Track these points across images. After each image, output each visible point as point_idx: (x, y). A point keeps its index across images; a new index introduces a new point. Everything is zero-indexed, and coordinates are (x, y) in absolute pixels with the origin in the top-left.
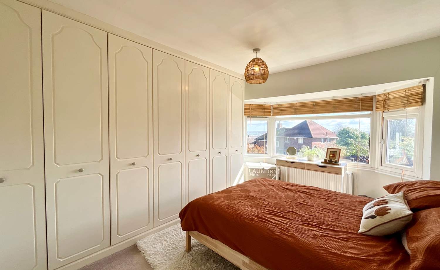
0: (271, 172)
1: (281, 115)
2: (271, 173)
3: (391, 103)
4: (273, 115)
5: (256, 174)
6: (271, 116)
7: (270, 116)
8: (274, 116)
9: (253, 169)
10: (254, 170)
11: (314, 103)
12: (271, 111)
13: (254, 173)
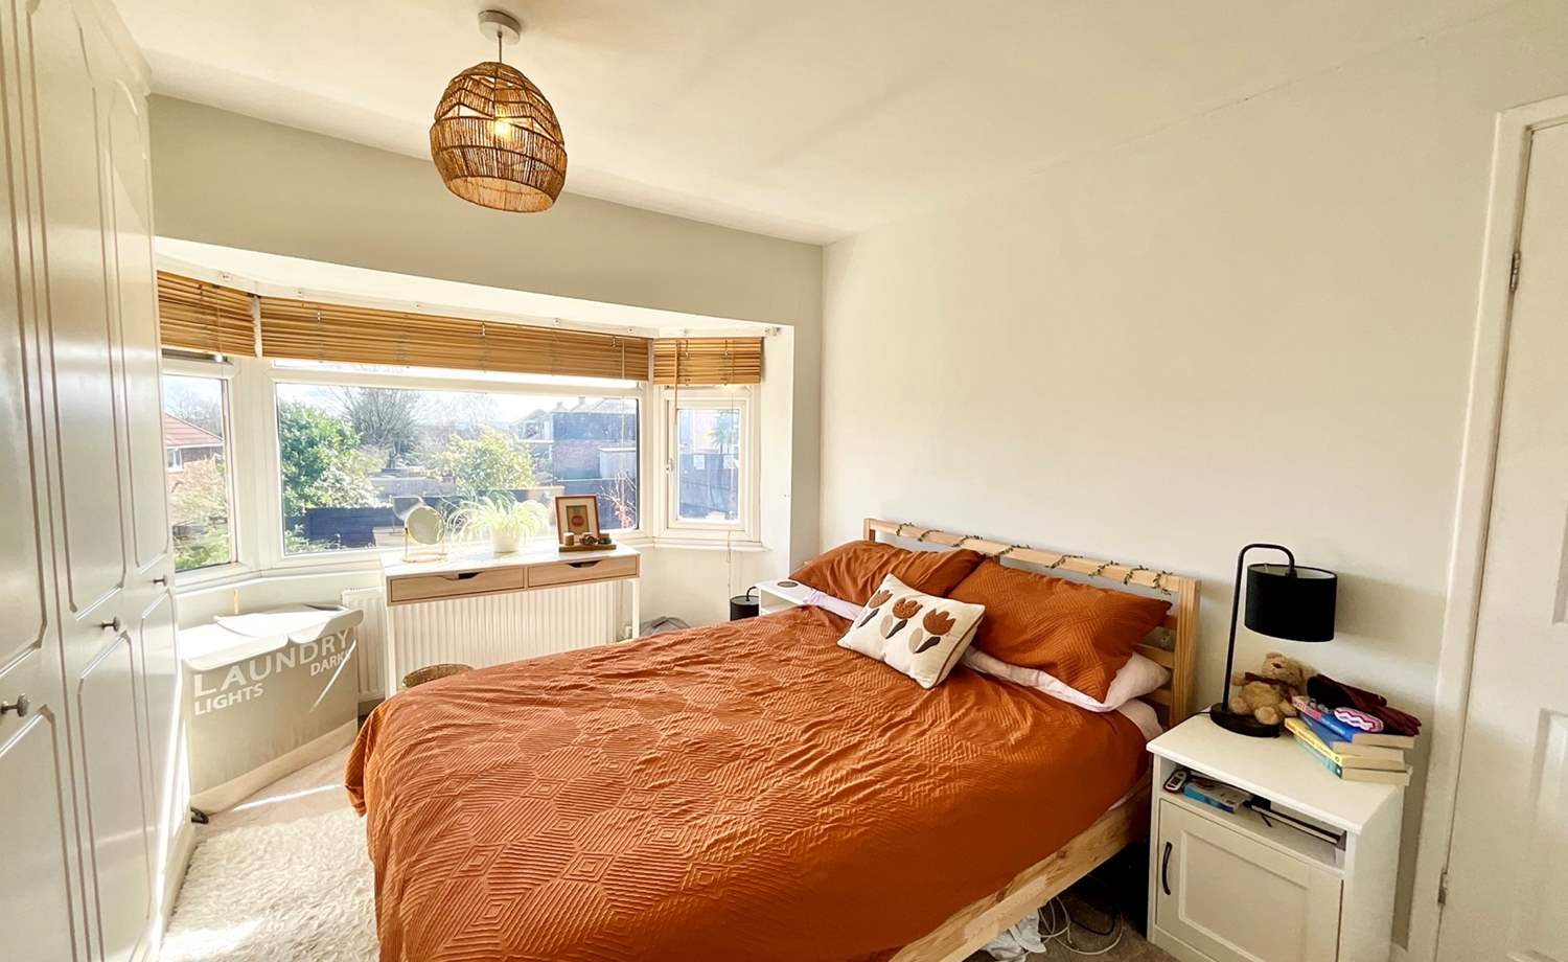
0: (328, 649)
1: (322, 357)
2: (324, 654)
3: (693, 366)
4: (265, 353)
5: (247, 690)
6: (253, 353)
7: (248, 358)
8: (267, 359)
9: (224, 670)
10: (235, 670)
11: (481, 326)
12: (251, 330)
13: (234, 687)
